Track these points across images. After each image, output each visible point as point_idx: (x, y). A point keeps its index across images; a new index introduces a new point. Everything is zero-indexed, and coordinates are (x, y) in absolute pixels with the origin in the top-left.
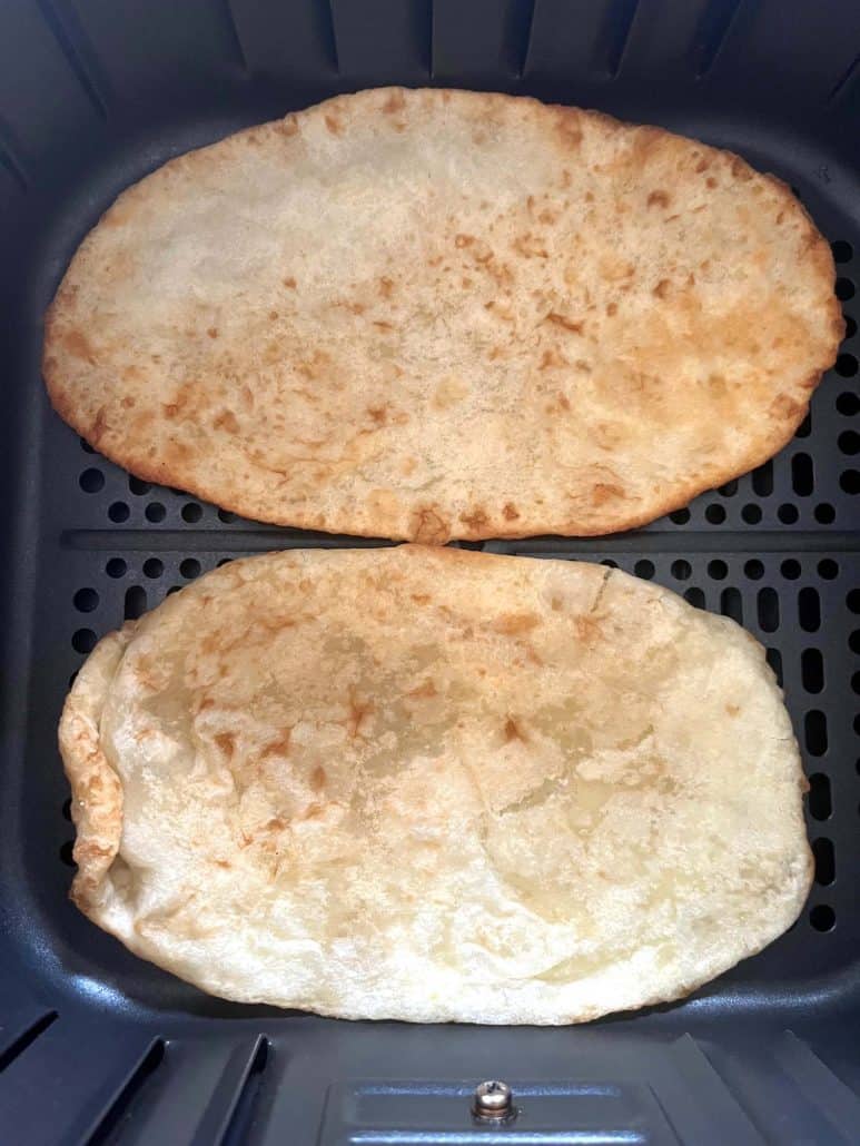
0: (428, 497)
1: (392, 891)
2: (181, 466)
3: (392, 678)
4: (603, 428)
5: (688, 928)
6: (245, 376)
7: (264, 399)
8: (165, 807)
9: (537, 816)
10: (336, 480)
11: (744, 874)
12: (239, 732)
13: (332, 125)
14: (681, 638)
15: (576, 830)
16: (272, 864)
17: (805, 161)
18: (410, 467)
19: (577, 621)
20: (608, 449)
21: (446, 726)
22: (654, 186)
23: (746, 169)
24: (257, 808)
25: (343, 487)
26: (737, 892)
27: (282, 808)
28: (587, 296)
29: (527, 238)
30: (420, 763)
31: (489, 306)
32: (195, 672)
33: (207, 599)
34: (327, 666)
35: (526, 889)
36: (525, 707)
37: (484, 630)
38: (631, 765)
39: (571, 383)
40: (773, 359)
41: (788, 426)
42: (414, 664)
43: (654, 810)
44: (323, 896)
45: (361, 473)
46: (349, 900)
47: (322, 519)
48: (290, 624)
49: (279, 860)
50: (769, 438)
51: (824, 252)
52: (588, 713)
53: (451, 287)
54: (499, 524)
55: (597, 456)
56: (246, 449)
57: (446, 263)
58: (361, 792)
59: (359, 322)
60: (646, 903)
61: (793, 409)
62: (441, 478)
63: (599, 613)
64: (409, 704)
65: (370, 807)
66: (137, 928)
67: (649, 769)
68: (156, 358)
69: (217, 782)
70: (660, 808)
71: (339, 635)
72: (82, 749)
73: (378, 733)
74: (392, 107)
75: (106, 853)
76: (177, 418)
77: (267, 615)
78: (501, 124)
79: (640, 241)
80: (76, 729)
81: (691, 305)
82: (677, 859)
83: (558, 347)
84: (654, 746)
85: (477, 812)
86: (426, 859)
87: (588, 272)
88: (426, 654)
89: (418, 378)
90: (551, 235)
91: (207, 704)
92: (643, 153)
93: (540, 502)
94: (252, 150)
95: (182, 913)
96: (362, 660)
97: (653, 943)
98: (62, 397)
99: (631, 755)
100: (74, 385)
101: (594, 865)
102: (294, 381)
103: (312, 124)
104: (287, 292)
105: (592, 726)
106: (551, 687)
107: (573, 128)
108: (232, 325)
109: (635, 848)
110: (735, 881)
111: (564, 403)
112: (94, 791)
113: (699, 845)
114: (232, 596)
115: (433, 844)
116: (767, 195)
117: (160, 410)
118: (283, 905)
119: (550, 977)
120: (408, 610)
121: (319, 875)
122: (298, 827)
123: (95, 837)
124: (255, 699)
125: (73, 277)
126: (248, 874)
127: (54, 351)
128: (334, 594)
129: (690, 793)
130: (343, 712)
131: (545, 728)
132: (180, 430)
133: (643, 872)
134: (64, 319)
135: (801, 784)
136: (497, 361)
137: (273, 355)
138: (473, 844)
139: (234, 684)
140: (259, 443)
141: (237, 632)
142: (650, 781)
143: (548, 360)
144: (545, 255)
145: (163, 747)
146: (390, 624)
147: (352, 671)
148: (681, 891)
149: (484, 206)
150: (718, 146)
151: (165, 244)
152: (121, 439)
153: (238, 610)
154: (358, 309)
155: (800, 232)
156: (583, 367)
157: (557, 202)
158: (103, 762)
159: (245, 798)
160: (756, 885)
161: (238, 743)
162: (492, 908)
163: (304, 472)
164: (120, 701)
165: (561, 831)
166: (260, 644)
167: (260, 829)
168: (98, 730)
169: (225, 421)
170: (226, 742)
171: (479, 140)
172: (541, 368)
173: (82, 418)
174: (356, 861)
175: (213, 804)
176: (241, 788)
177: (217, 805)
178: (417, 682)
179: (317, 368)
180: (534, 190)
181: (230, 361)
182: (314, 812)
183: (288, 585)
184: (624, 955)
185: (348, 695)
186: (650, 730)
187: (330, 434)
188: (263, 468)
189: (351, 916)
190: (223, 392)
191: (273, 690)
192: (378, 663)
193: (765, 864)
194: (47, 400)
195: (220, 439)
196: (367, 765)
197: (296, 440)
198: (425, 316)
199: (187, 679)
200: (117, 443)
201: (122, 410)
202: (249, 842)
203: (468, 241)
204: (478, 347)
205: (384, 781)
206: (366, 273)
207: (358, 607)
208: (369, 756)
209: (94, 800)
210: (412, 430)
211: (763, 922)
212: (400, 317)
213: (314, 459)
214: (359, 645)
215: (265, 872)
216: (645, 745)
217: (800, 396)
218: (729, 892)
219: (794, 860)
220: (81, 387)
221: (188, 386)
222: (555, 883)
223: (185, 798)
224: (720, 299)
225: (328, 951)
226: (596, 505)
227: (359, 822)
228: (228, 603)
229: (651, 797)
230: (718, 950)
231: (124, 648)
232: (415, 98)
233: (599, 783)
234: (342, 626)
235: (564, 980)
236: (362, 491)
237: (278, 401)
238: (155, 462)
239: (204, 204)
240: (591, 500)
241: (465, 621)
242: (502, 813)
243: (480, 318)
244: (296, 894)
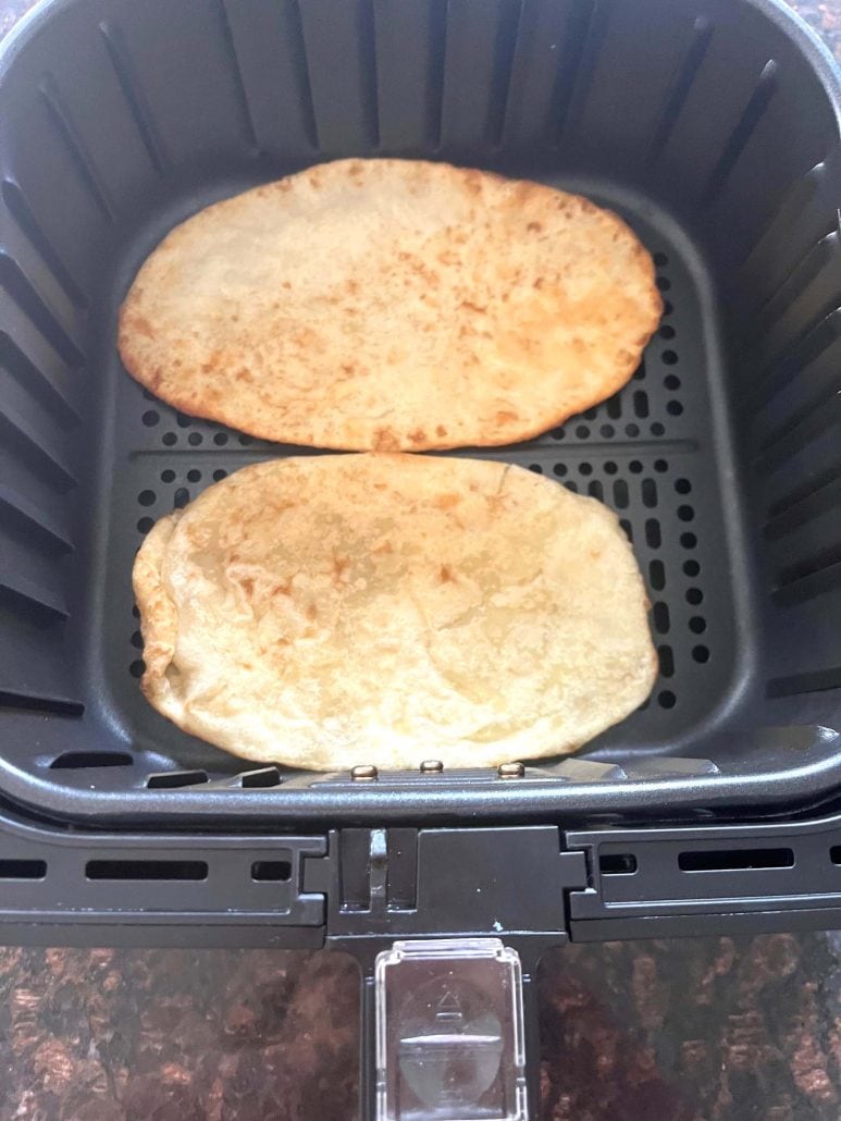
0: (384, 423)
1: (365, 684)
2: (215, 403)
3: (362, 541)
4: (503, 375)
5: (571, 705)
6: (258, 345)
7: (270, 360)
8: (206, 624)
9: (464, 633)
10: (322, 412)
11: (609, 666)
12: (257, 578)
13: (314, 183)
14: (558, 507)
15: (492, 640)
16: (281, 667)
17: (633, 202)
18: (371, 403)
19: (487, 498)
20: (505, 388)
21: (400, 574)
22: (531, 219)
23: (591, 206)
24: (269, 631)
25: (326, 417)
26: (605, 679)
27: (287, 630)
28: (488, 289)
29: (448, 253)
30: (382, 599)
31: (423, 297)
32: (226, 537)
33: (234, 488)
34: (317, 534)
35: (457, 681)
36: (454, 558)
37: (424, 506)
38: (528, 596)
39: (478, 345)
40: (615, 326)
41: (627, 370)
42: (377, 531)
43: (545, 626)
44: (316, 688)
45: (338, 407)
46: (335, 691)
47: (311, 437)
48: (290, 505)
49: (285, 665)
50: (615, 378)
51: (646, 258)
52: (497, 562)
53: (397, 285)
54: (433, 440)
55: (499, 393)
56: (259, 393)
57: (394, 270)
58: (342, 618)
59: (334, 309)
60: (542, 688)
61: (630, 359)
62: (392, 411)
63: (502, 494)
64: (374, 559)
65: (348, 629)
66: (187, 710)
67: (540, 598)
68: (196, 335)
69: (242, 612)
70: (549, 623)
71: (324, 512)
72: (150, 584)
73: (354, 578)
74: (354, 171)
75: (166, 653)
76: (211, 373)
77: (274, 499)
78: (427, 181)
79: (524, 253)
80: (145, 572)
81: (558, 293)
82: (562, 658)
83: (470, 323)
84: (543, 582)
85: (423, 629)
86: (388, 661)
87: (489, 274)
88: (385, 525)
89: (376, 345)
90: (463, 251)
91: (234, 559)
92: (523, 198)
93: (461, 424)
94: (261, 200)
95: (219, 699)
96: (341, 530)
97: (547, 715)
98: (132, 361)
99: (527, 589)
100: (140, 353)
101: (504, 664)
102: (290, 348)
103: (301, 183)
104: (285, 290)
105: (500, 569)
106: (472, 544)
107: (475, 182)
108: (248, 313)
109: (533, 651)
110: (603, 672)
111: (476, 360)
112: (158, 611)
113: (579, 648)
114: (251, 485)
115: (392, 650)
116: (607, 223)
117: (199, 369)
118: (288, 695)
119: (478, 738)
120: (372, 493)
121: (314, 676)
122: (299, 643)
123: (158, 643)
124: (268, 556)
125: (139, 283)
126: (264, 674)
127: (126, 331)
128: (321, 484)
129: (570, 613)
130: (329, 566)
131: (468, 572)
132: (213, 380)
133: (540, 667)
134: (133, 310)
135: (645, 604)
136: (430, 333)
137: (277, 331)
138: (420, 649)
139: (252, 546)
140: (268, 389)
141: (255, 509)
142: (541, 606)
143: (463, 331)
144: (459, 263)
145: (203, 587)
146: (360, 502)
147: (334, 537)
148: (565, 679)
149: (418, 233)
150: (572, 192)
151: (202, 261)
152: (172, 387)
153: (254, 495)
154: (334, 301)
155: (629, 246)
156: (487, 335)
157: (467, 229)
158: (164, 593)
159: (261, 624)
160: (618, 674)
161: (256, 585)
162: (435, 694)
163: (299, 409)
164: (176, 552)
165: (481, 641)
166: (270, 520)
167: (272, 644)
168: (160, 573)
169: (243, 375)
170: (248, 585)
171: (413, 191)
172: (460, 337)
173: (145, 375)
174: (340, 664)
175: (239, 626)
176: (258, 618)
177: (242, 628)
178: (379, 543)
179: (306, 339)
180: (453, 223)
181: (247, 336)
182: (309, 634)
183: (289, 478)
184: (527, 724)
185: (331, 554)
186: (540, 572)
187: (317, 382)
188: (271, 405)
189: (335, 702)
190: (242, 356)
191: (280, 550)
192: (351, 531)
193: (624, 659)
194: (121, 364)
195: (241, 386)
196: (346, 600)
197: (293, 386)
198: (380, 305)
199: (221, 542)
200: (169, 391)
201: (173, 369)
202: (264, 652)
203: (407, 256)
204: (416, 325)
205: (358, 611)
206: (339, 277)
207: (337, 492)
208: (347, 595)
209: (157, 617)
210: (372, 379)
211: (624, 699)
212: (362, 305)
213: (304, 399)
214: (338, 519)
215: (276, 672)
216: (538, 580)
217: (636, 351)
218: (599, 679)
219: (643, 656)
220: (145, 354)
221: (219, 353)
222: (478, 677)
223: (220, 622)
224: (579, 288)
225: (321, 725)
226: (500, 425)
227: (340, 639)
228: (249, 490)
229: (542, 617)
230: (592, 720)
231: (175, 525)
232: (370, 165)
233: (505, 608)
234: (326, 506)
235: (487, 741)
236: (339, 419)
237: (279, 361)
238: (196, 402)
239: (228, 235)
240: (495, 422)
241: (411, 502)
242: (440, 629)
243: (416, 305)
244: (298, 688)
